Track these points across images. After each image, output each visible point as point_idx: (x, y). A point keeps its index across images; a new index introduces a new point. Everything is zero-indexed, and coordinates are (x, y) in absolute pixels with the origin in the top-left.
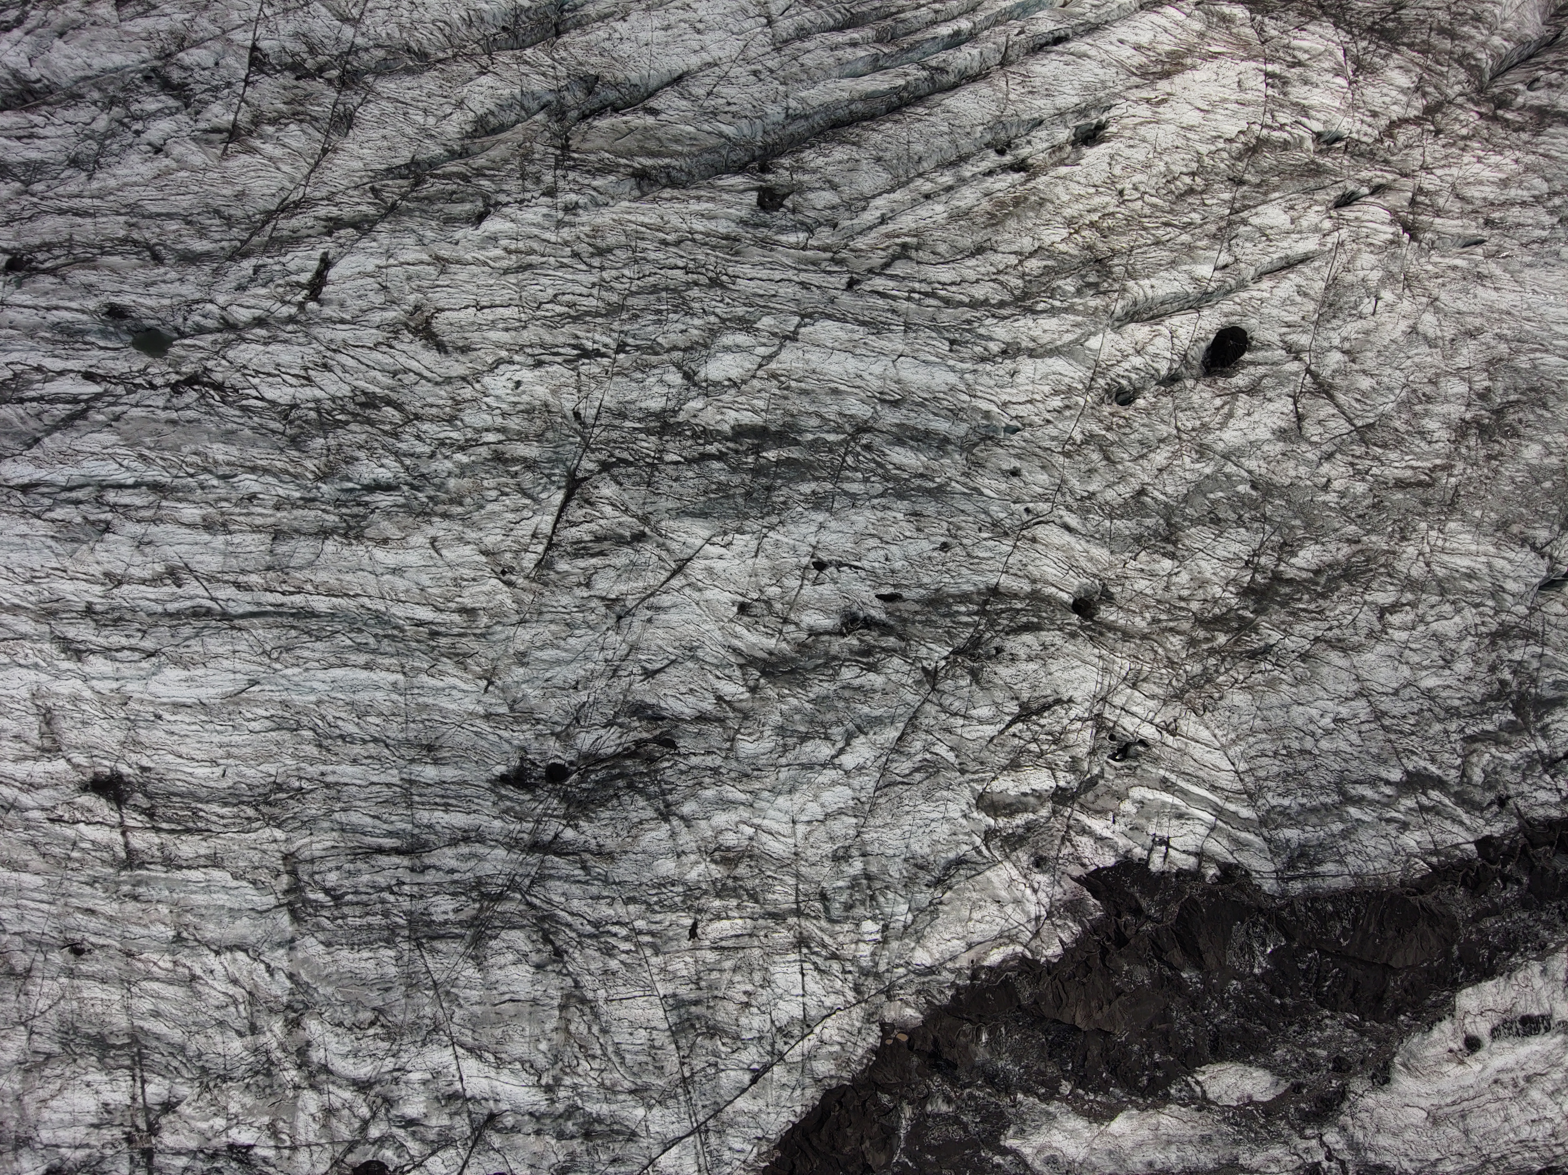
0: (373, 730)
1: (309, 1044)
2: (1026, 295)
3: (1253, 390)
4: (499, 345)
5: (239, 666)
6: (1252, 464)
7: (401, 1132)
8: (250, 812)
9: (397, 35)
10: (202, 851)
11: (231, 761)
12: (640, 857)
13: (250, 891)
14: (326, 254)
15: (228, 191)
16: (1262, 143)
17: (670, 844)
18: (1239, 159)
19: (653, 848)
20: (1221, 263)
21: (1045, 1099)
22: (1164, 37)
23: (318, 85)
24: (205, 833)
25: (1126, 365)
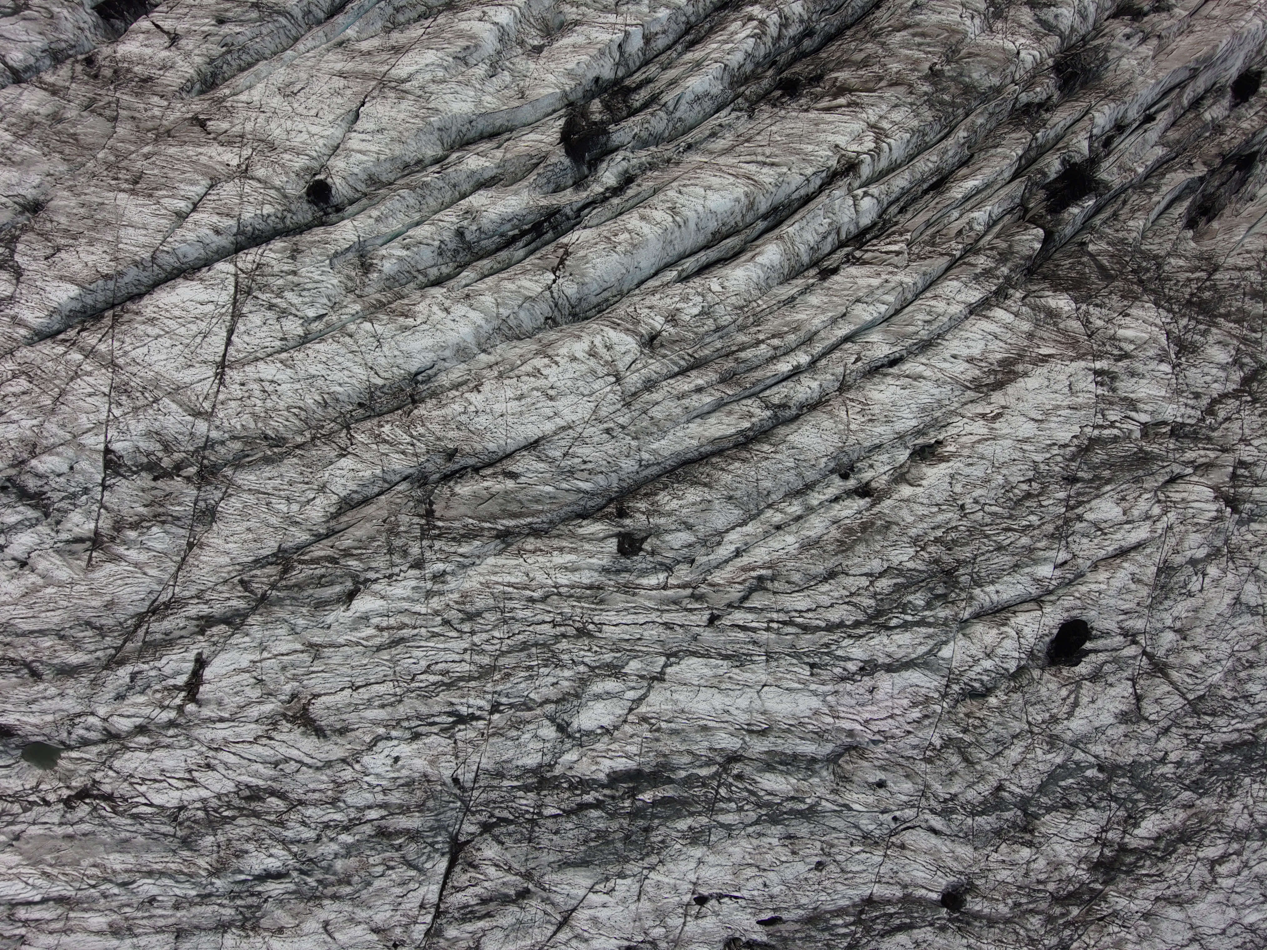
2: (879, 613)
3: (1095, 677)
4: (375, 723)
6: (1097, 749)
9: (252, 425)
14: (200, 654)
15: (97, 602)
16: (1094, 441)
18: (1073, 459)
20: (1060, 560)
22: (995, 345)
23: (177, 483)
25: (978, 669)
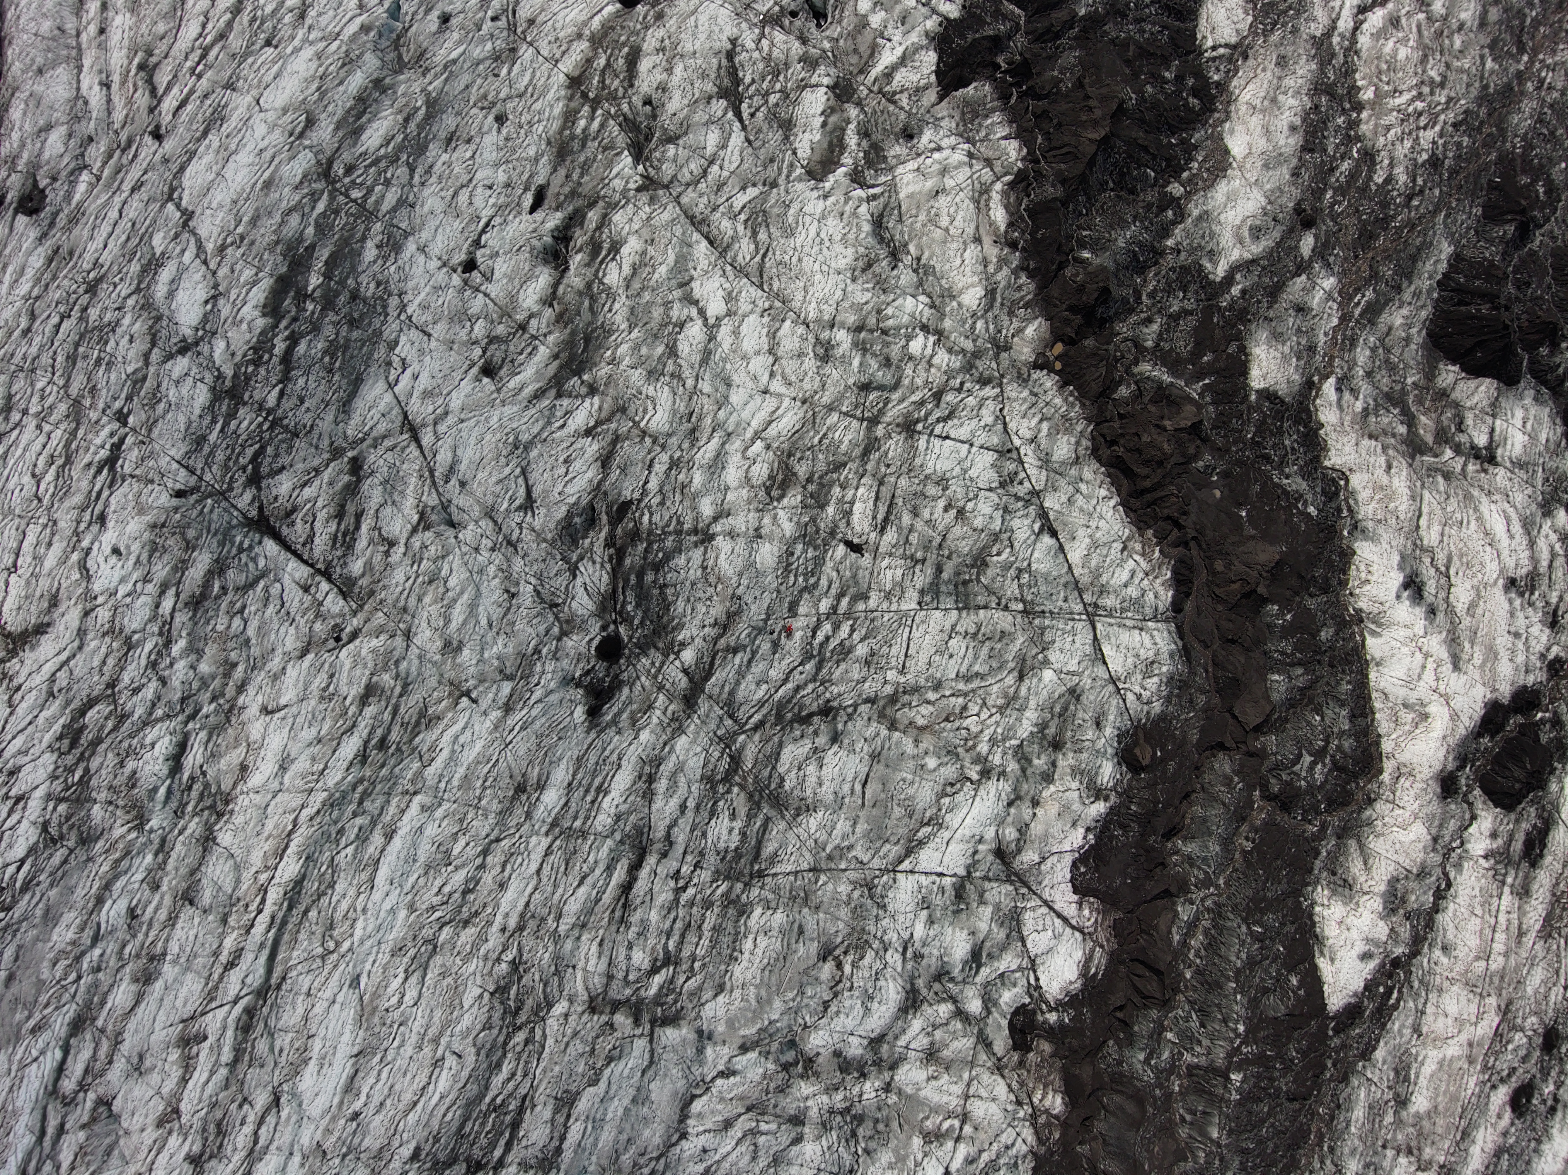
0: (471, 852)
1: (837, 1054)
4: (64, 560)
5: (328, 994)
7: (985, 972)
8: (520, 1037)
10: (547, 1114)
11: (443, 1041)
12: (745, 582)
13: (619, 1068)
17: (741, 542)
19: (739, 563)
21: (1181, 216)
24: (525, 1104)
